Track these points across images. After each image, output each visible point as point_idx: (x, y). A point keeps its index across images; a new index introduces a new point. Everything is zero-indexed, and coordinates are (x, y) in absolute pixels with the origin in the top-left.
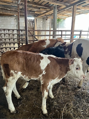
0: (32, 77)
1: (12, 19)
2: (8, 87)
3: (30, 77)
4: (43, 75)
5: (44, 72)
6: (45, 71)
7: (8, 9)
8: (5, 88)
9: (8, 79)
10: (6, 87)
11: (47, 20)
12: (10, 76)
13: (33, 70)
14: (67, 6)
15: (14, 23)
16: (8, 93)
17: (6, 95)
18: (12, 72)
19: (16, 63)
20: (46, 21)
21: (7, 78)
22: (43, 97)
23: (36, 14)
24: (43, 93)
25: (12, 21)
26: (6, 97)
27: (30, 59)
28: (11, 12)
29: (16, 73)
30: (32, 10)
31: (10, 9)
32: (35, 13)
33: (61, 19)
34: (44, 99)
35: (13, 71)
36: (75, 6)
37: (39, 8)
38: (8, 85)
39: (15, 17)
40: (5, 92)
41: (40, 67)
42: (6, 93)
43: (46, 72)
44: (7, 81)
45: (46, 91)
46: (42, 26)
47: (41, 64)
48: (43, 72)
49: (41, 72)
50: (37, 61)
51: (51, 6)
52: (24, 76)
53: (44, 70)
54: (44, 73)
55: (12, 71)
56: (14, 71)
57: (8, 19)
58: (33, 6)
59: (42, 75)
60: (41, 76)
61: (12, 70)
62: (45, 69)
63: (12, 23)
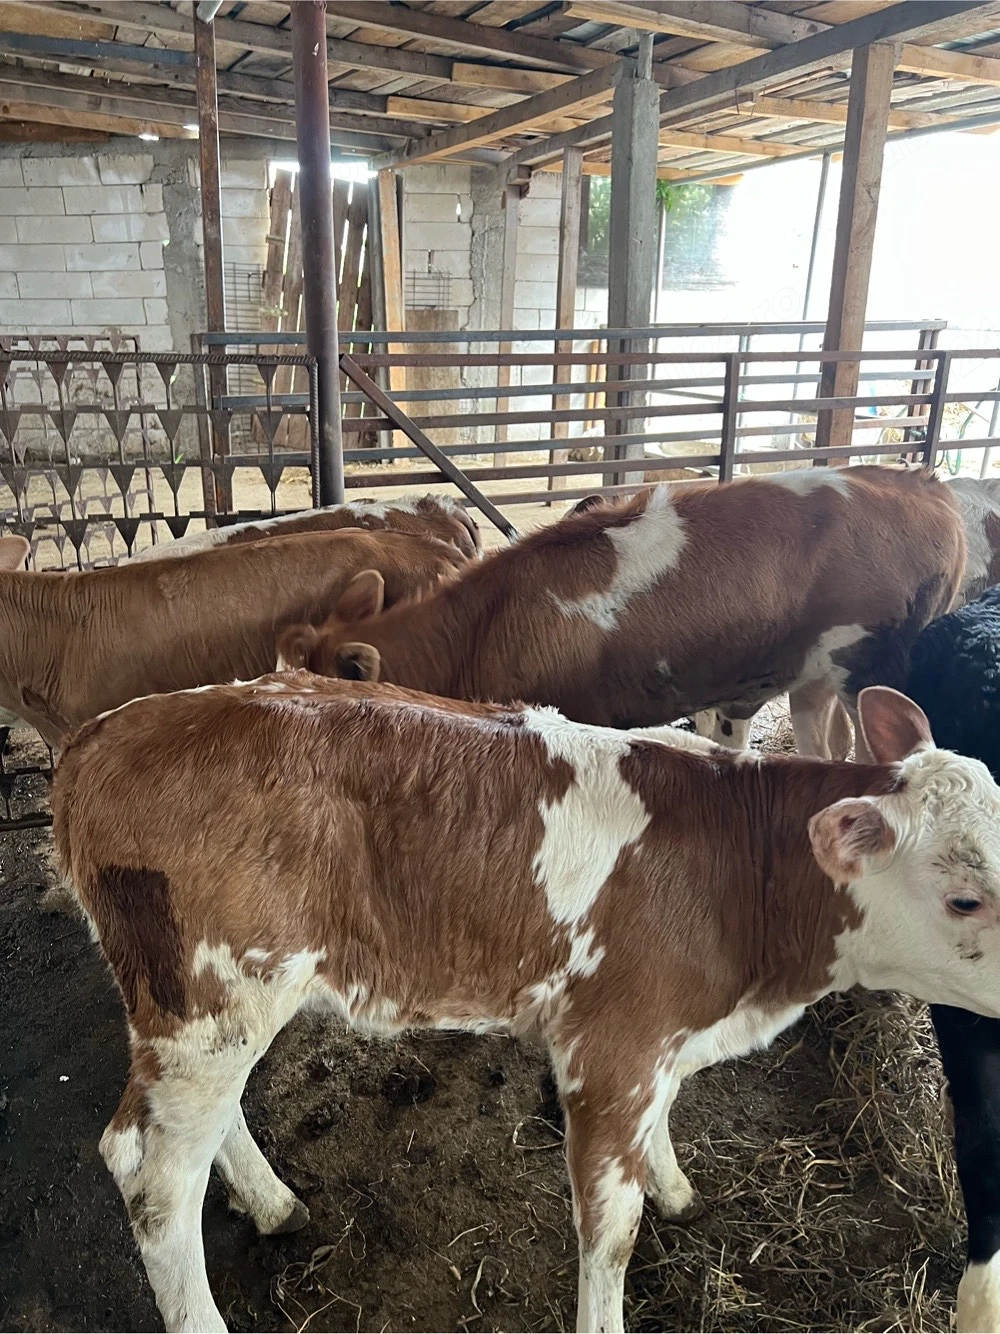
0: (445, 1004)
1: (110, 177)
2: (159, 1129)
3: (419, 1009)
4: (575, 984)
5: (581, 944)
6: (589, 937)
7: (64, 68)
8: (122, 1149)
9: (159, 1043)
10: (133, 1133)
11: (522, 191)
12: (184, 1015)
13: (454, 929)
14: (777, 47)
15: (137, 228)
16: (165, 1204)
17: (135, 1224)
18: (209, 971)
19: (249, 851)
20: (511, 201)
21: (146, 1034)
22: (591, 1246)
23: (402, 127)
24: (588, 1192)
25: (116, 206)
26: (145, 1247)
27: (423, 790)
28: (96, 104)
29: (265, 973)
30: (359, 83)
31: (86, 72)
32: (391, 114)
33: (681, 183)
34: (595, 1272)
35: (225, 949)
36: (878, 54)
37: (445, 64)
38: (159, 1111)
39: (149, 159)
40: (128, 1192)
41: (533, 895)
42: (140, 1200)
43: (600, 953)
44: (155, 1069)
45: (615, 1172)
46: (459, 265)
47: (544, 855)
48: (568, 948)
49: (553, 956)
50: (502, 824)
51: (582, 41)
52: (354, 990)
53: (582, 931)
54: (584, 958)
55: (208, 957)
56: (238, 955)
57: (65, 180)
58: (362, 37)
59: (560, 986)
60: (545, 992)
61: (213, 943)
62: (593, 911)
63: (111, 230)
